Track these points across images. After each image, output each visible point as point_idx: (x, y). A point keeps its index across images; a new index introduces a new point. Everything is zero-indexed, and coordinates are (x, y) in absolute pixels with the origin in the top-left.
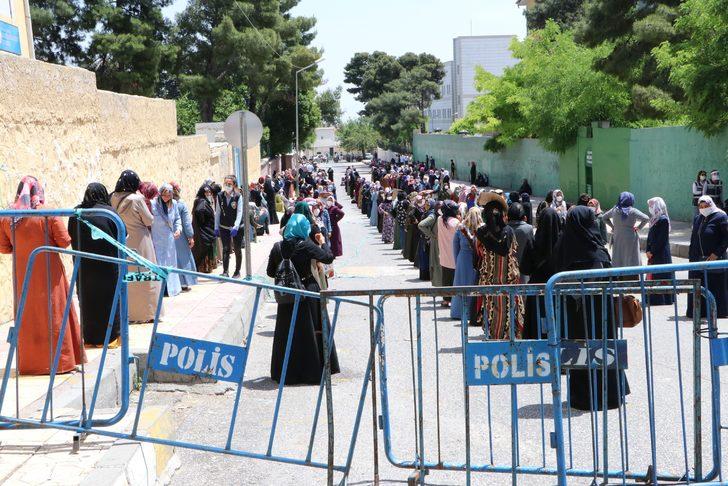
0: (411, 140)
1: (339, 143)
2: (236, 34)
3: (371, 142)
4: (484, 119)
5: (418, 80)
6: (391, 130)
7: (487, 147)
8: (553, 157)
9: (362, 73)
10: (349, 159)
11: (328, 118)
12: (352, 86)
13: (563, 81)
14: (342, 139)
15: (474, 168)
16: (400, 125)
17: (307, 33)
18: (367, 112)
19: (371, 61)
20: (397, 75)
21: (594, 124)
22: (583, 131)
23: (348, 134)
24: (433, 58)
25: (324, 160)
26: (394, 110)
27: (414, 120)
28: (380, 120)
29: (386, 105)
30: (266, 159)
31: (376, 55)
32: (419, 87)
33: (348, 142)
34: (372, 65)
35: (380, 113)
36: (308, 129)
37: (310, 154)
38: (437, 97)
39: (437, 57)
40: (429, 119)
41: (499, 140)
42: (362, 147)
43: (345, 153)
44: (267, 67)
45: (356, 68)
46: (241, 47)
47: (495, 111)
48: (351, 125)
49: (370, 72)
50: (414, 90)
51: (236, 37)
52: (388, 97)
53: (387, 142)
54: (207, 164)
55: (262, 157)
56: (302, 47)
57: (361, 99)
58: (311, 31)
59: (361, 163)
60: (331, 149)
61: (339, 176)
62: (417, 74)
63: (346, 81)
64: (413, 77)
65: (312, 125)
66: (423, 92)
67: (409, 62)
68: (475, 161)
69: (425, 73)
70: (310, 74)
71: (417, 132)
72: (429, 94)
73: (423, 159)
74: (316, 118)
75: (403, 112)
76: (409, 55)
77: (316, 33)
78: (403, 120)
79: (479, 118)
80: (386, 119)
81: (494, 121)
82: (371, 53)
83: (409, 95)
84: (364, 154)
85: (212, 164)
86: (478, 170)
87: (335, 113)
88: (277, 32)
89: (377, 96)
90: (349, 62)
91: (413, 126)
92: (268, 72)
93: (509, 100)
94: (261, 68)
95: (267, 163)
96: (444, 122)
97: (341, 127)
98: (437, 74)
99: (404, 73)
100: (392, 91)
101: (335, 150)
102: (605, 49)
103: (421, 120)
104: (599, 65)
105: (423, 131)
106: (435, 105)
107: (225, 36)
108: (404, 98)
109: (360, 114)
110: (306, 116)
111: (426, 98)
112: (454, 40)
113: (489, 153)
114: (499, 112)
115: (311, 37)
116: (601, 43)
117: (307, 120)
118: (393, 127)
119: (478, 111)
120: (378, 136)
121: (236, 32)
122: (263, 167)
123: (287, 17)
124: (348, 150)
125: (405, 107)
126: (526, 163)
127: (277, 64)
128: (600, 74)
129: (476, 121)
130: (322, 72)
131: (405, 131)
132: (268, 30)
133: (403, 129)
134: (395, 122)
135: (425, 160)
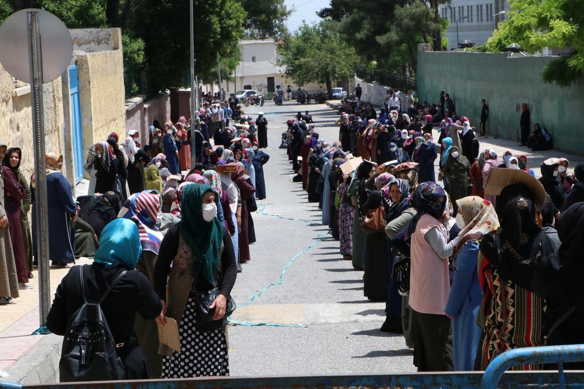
0: (414, 64)
1: (284, 69)
3: (342, 67)
4: (543, 23)
6: (377, 45)
7: (549, 76)
10: (302, 99)
11: (262, 22)
14: (287, 62)
16: (393, 35)
25: (256, 101)
28: (355, 26)
30: (137, 100)
33: (300, 67)
35: (357, 14)
36: (218, 45)
37: (229, 89)
40: (450, 24)
41: (572, 63)
42: (325, 76)
43: (295, 88)
48: (306, 35)
55: (129, 94)
59: (323, 107)
60: (271, 80)
61: (276, 131)
65: (226, 35)
68: (529, 103)
71: (425, 48)
73: (434, 99)
74: (233, 22)
75: (398, 11)
78: (399, 25)
79: (534, 21)
80: (366, 25)
84: (330, 91)
86: (534, 118)
87: (275, 12)
91: (419, 37)
95: (139, 106)
96: (479, 28)
97: (287, 39)
101: (277, 82)
103: (433, 26)
105: (437, 46)
109: (323, 13)
110: (215, 19)
113: (554, 87)
117: (217, 27)
118: (381, 39)
119: (533, 7)
122: (129, 114)
124: (301, 84)
129: (528, 27)
131: (404, 46)
133: (399, 43)
134: (383, 30)
135: (437, 101)
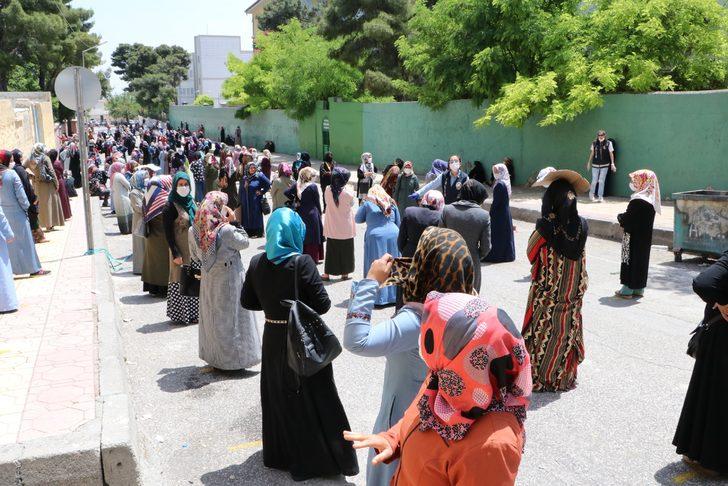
0: (166, 111)
1: (108, 112)
2: (24, 17)
3: (133, 111)
4: (237, 94)
5: (171, 65)
6: (152, 102)
7: (237, 116)
8: (295, 123)
9: (125, 59)
12: (118, 69)
13: (305, 65)
14: (110, 109)
15: (223, 131)
16: (159, 99)
17: (86, 22)
18: (130, 89)
19: (132, 50)
20: (154, 61)
21: (331, 100)
22: (320, 104)
23: (114, 106)
24: (182, 49)
25: (97, 125)
26: (154, 87)
27: (170, 94)
28: (143, 94)
29: (147, 83)
30: (58, 124)
31: (136, 46)
32: (172, 71)
33: (115, 111)
34: (133, 53)
35: (143, 90)
38: (185, 78)
39: (185, 49)
40: (180, 95)
41: (247, 110)
42: (126, 115)
43: (113, 120)
44: (55, 47)
45: (120, 55)
46: (30, 28)
47: (244, 88)
48: (117, 99)
49: (133, 59)
50: (168, 73)
51: (25, 19)
52: (149, 77)
53: (146, 111)
54: (13, 127)
56: (84, 33)
57: (126, 79)
58: (89, 21)
60: (102, 117)
62: (171, 61)
63: (113, 65)
64: (167, 62)
66: (175, 74)
67: (164, 52)
68: (225, 126)
69: (176, 61)
70: (91, 56)
71: (172, 103)
72: (178, 77)
73: (178, 124)
75: (161, 89)
76: (163, 46)
77: (93, 23)
78: (161, 95)
79: (233, 93)
80: (148, 94)
81: (244, 96)
82: (132, 44)
83: (164, 76)
85: (17, 127)
86: (226, 132)
87: (106, 88)
88: (62, 18)
89: (140, 77)
90: (115, 50)
91: (169, 100)
92: (56, 51)
93: (256, 80)
94: (49, 48)
95: (58, 127)
97: (111, 100)
98: (185, 62)
99: (160, 59)
100: (151, 73)
101: (105, 118)
102: (338, 43)
103: (174, 95)
104: (334, 55)
105: (176, 103)
106: (184, 84)
107: (15, 18)
108: (162, 78)
109: (125, 90)
111: (176, 79)
112: (195, 37)
113: (238, 120)
114: (248, 89)
115: (89, 26)
116: (336, 38)
118: (154, 100)
119: (232, 88)
120: (139, 107)
121: (25, 14)
123: (69, 7)
124: (115, 118)
125: (163, 85)
126: (269, 128)
127: (63, 45)
128: (334, 61)
130: (101, 54)
131: (163, 103)
132: (54, 16)
133: (161, 102)
134: (155, 97)
135: (179, 125)
